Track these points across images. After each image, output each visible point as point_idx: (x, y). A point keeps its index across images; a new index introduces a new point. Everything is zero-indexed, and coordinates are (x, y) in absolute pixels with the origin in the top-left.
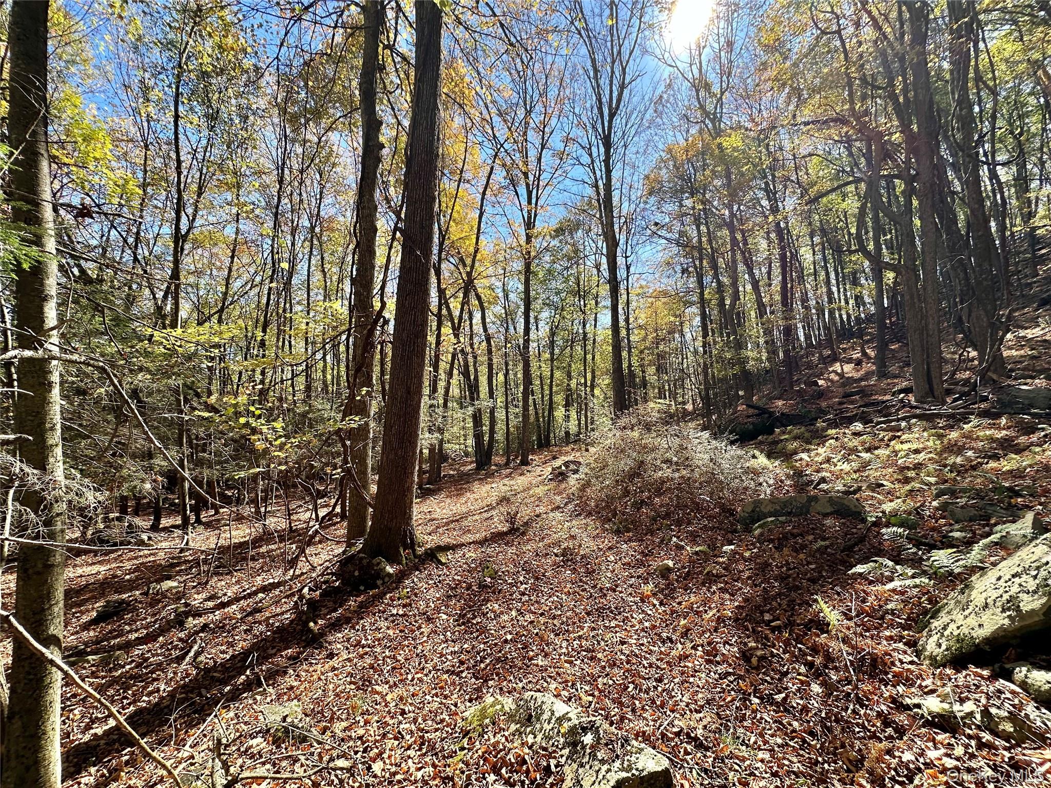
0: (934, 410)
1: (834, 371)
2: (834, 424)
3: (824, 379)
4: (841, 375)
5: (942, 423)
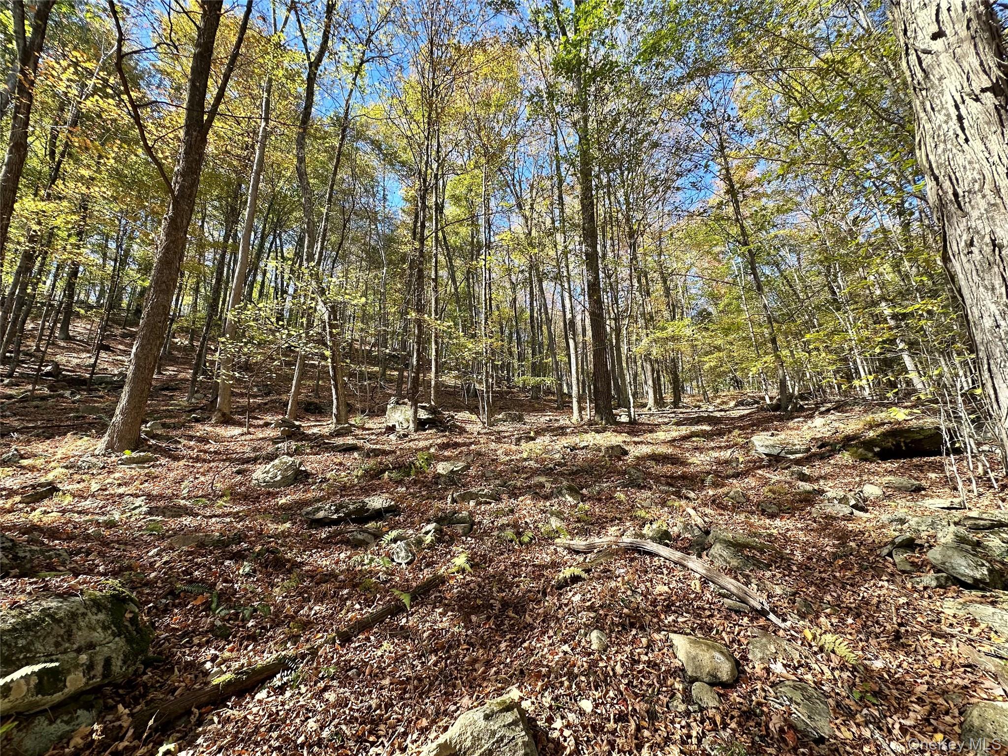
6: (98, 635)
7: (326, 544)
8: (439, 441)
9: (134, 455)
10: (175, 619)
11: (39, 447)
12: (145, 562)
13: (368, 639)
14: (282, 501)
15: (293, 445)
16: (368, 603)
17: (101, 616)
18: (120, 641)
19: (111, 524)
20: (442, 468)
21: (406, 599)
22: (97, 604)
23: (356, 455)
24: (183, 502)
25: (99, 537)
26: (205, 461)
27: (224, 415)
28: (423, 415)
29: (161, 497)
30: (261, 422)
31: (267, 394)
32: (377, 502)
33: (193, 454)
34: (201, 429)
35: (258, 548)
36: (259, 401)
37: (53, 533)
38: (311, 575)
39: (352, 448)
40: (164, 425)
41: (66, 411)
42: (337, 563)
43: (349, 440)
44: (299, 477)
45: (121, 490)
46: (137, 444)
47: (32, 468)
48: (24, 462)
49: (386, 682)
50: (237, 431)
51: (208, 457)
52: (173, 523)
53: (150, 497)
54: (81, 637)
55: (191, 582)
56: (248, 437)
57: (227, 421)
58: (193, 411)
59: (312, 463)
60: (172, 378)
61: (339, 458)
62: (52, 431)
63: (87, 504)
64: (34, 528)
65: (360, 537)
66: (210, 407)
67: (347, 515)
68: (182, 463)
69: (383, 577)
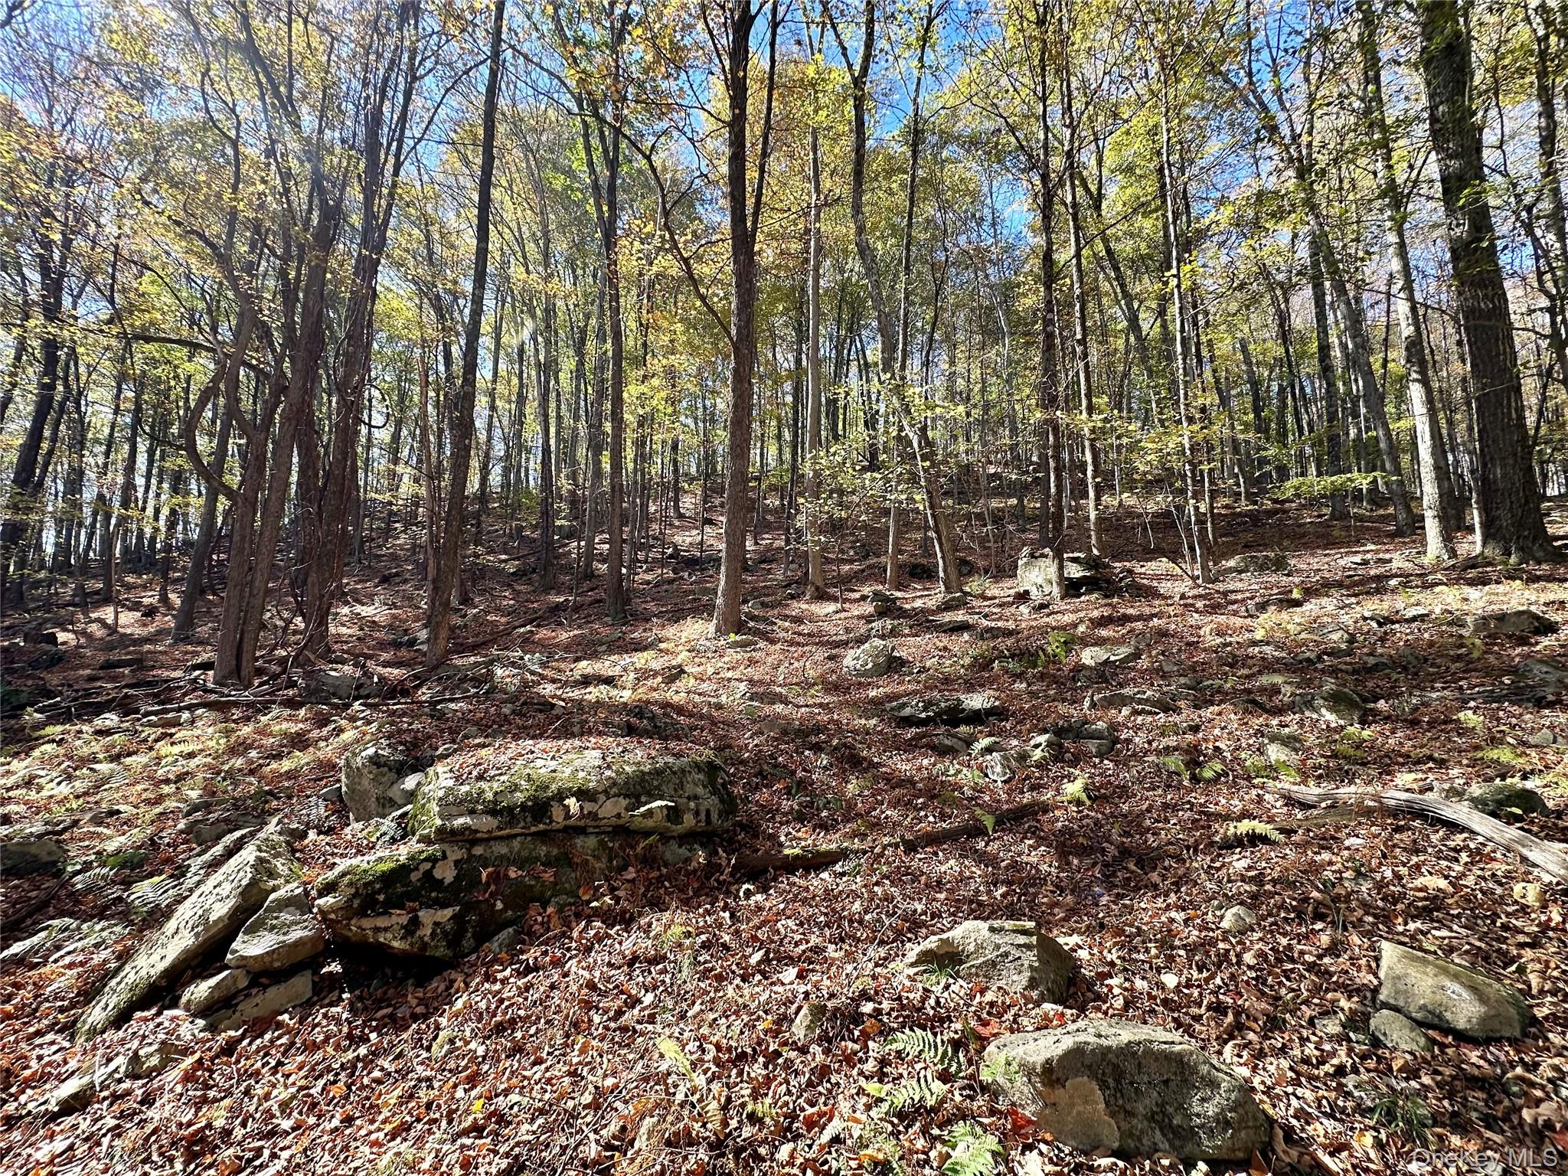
0: (234, 695)
1: (99, 620)
2: (64, 716)
3: (73, 631)
4: (112, 629)
5: (237, 713)
6: (700, 790)
7: (910, 747)
8: (1096, 614)
9: (738, 638)
10: (763, 796)
11: (670, 631)
12: (741, 742)
13: (936, 854)
14: (873, 693)
15: (889, 623)
16: (943, 817)
17: (701, 776)
18: (715, 799)
19: (719, 707)
20: (1089, 656)
21: (989, 822)
22: (697, 766)
23: (966, 636)
24: (778, 689)
25: (710, 717)
26: (798, 644)
27: (817, 588)
28: (1075, 571)
29: (761, 682)
30: (857, 595)
31: (866, 557)
32: (976, 701)
33: (789, 636)
34: (798, 607)
35: (835, 742)
36: (856, 567)
37: (680, 710)
38: (888, 779)
39: (963, 627)
40: (764, 605)
41: (687, 593)
42: (919, 769)
43: (960, 616)
44: (893, 665)
45: (730, 674)
46: (739, 627)
47: (667, 652)
48: (662, 646)
49: (942, 896)
50: (831, 607)
51: (801, 639)
52: (767, 709)
53: (751, 681)
54: (690, 789)
55: (776, 766)
56: (843, 615)
57: (821, 596)
58: (788, 586)
59: (911, 647)
60: (769, 548)
61: (944, 640)
62: (677, 616)
63: (705, 687)
64: (666, 705)
65: (947, 742)
66: (803, 581)
67: (938, 714)
68: (778, 646)
69: (968, 792)
